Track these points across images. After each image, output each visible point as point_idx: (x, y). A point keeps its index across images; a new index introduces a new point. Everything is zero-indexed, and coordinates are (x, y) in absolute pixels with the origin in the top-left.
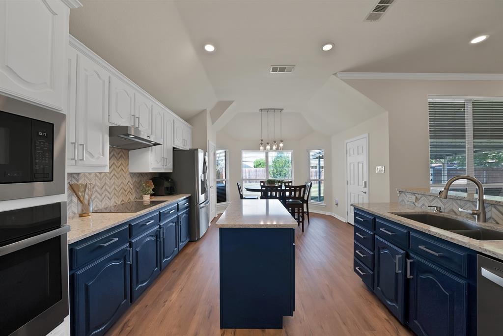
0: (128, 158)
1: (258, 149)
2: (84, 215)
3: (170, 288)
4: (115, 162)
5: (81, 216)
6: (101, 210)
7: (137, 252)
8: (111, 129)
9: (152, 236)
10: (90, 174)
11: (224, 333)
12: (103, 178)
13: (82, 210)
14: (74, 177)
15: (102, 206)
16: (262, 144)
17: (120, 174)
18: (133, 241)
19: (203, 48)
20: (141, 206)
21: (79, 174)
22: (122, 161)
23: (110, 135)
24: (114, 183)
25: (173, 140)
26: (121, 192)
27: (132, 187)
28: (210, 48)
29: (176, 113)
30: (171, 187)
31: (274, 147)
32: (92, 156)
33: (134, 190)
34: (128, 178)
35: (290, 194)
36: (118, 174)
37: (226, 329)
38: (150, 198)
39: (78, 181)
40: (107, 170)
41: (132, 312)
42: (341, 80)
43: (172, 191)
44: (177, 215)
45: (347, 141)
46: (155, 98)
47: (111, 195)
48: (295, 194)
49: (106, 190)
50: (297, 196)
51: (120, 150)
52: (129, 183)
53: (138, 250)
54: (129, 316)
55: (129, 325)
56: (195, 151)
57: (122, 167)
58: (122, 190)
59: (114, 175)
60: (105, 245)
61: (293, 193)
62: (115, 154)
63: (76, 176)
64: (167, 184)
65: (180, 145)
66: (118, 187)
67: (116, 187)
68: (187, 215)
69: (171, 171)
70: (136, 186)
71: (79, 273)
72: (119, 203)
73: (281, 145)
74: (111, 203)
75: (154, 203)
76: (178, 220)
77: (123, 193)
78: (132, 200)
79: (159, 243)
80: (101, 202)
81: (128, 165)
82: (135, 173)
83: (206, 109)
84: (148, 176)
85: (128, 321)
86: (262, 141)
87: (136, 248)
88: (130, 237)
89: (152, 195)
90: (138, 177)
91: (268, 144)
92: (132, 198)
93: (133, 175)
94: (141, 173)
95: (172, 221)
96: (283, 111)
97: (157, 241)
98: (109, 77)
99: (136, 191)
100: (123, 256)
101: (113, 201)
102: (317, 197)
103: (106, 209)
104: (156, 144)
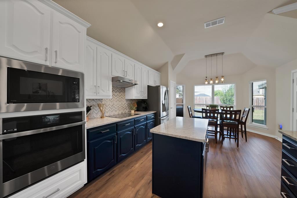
0: (125, 91)
1: (204, 84)
2: (102, 117)
3: (137, 161)
4: (118, 94)
5: (101, 118)
6: (112, 116)
7: (120, 138)
8: (113, 78)
9: (130, 131)
10: (107, 99)
11: (153, 196)
12: (113, 101)
13: (102, 116)
14: (94, 101)
15: (112, 114)
16: (206, 80)
17: (121, 100)
18: (118, 132)
19: (157, 25)
20: (130, 115)
21: (102, 99)
22: (122, 93)
23: (112, 81)
24: (118, 104)
25: (147, 82)
26: (121, 108)
27: (127, 106)
28: (160, 25)
29: (149, 67)
30: (146, 107)
31: (217, 82)
32: (104, 91)
33: (128, 108)
34: (125, 102)
35: (231, 116)
36: (120, 99)
37: (155, 195)
38: (134, 112)
39: (102, 102)
40: (111, 97)
41: (118, 167)
42: (277, 15)
43: (146, 109)
44: (146, 122)
45: (293, 71)
46: (137, 60)
47: (117, 109)
48: (235, 117)
49: (114, 107)
50: (237, 118)
51: (120, 88)
52: (125, 104)
53: (121, 137)
54: (116, 168)
55: (114, 172)
56: (159, 87)
57: (122, 96)
58: (122, 107)
59: (118, 100)
60: (103, 132)
61: (233, 116)
62: (119, 90)
63: (101, 100)
64: (143, 105)
65: (152, 84)
66: (120, 106)
67: (119, 106)
68: (154, 123)
69: (147, 98)
70: (129, 105)
71: (91, 142)
72: (120, 113)
73: (222, 80)
74: (116, 113)
75: (135, 114)
76: (147, 125)
77: (122, 108)
78: (127, 112)
79: (134, 135)
80: (112, 112)
81: (125, 95)
82: (128, 99)
83: (168, 62)
84: (135, 101)
85: (115, 170)
86: (206, 77)
87: (120, 136)
88: (117, 130)
89: (135, 111)
90: (130, 101)
91: (211, 79)
92: (127, 111)
93: (128, 100)
94: (131, 99)
95: (143, 125)
96: (225, 54)
97: (133, 134)
98: (112, 54)
99: (129, 108)
100: (112, 139)
101: (117, 112)
102: (262, 121)
103: (114, 115)
104: (135, 84)
